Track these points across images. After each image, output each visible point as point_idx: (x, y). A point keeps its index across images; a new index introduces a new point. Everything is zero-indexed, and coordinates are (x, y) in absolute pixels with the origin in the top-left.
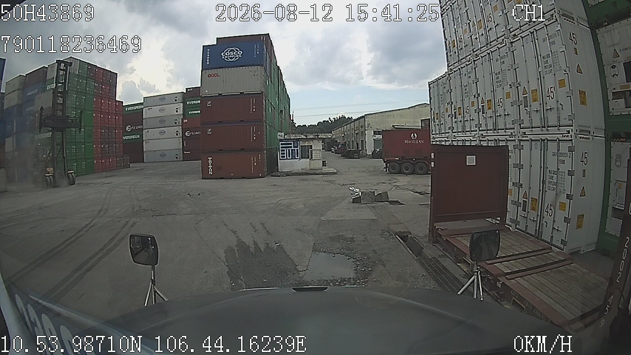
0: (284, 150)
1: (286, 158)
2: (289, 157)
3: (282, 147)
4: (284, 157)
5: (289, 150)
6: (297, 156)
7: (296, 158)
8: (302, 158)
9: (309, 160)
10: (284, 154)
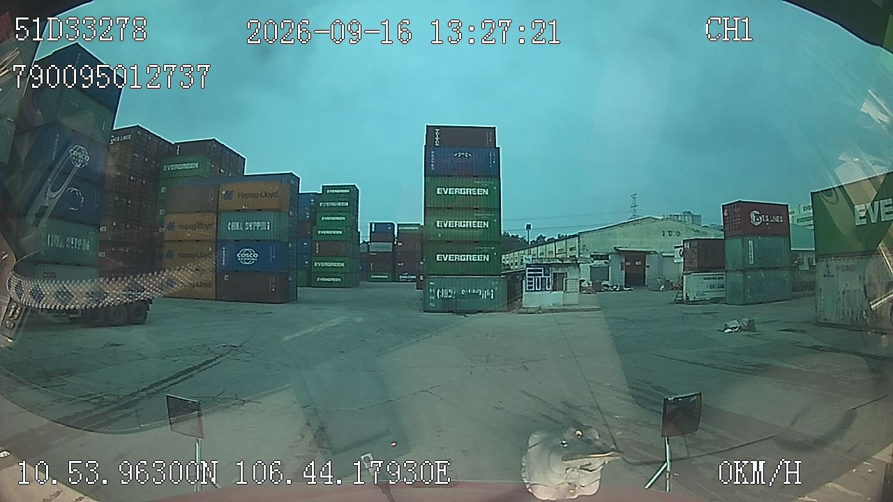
0: (531, 279)
1: (533, 289)
2: (538, 288)
3: (529, 275)
4: (532, 288)
5: (538, 279)
6: (549, 287)
7: (547, 289)
8: (553, 291)
9: (562, 292)
10: (532, 283)
